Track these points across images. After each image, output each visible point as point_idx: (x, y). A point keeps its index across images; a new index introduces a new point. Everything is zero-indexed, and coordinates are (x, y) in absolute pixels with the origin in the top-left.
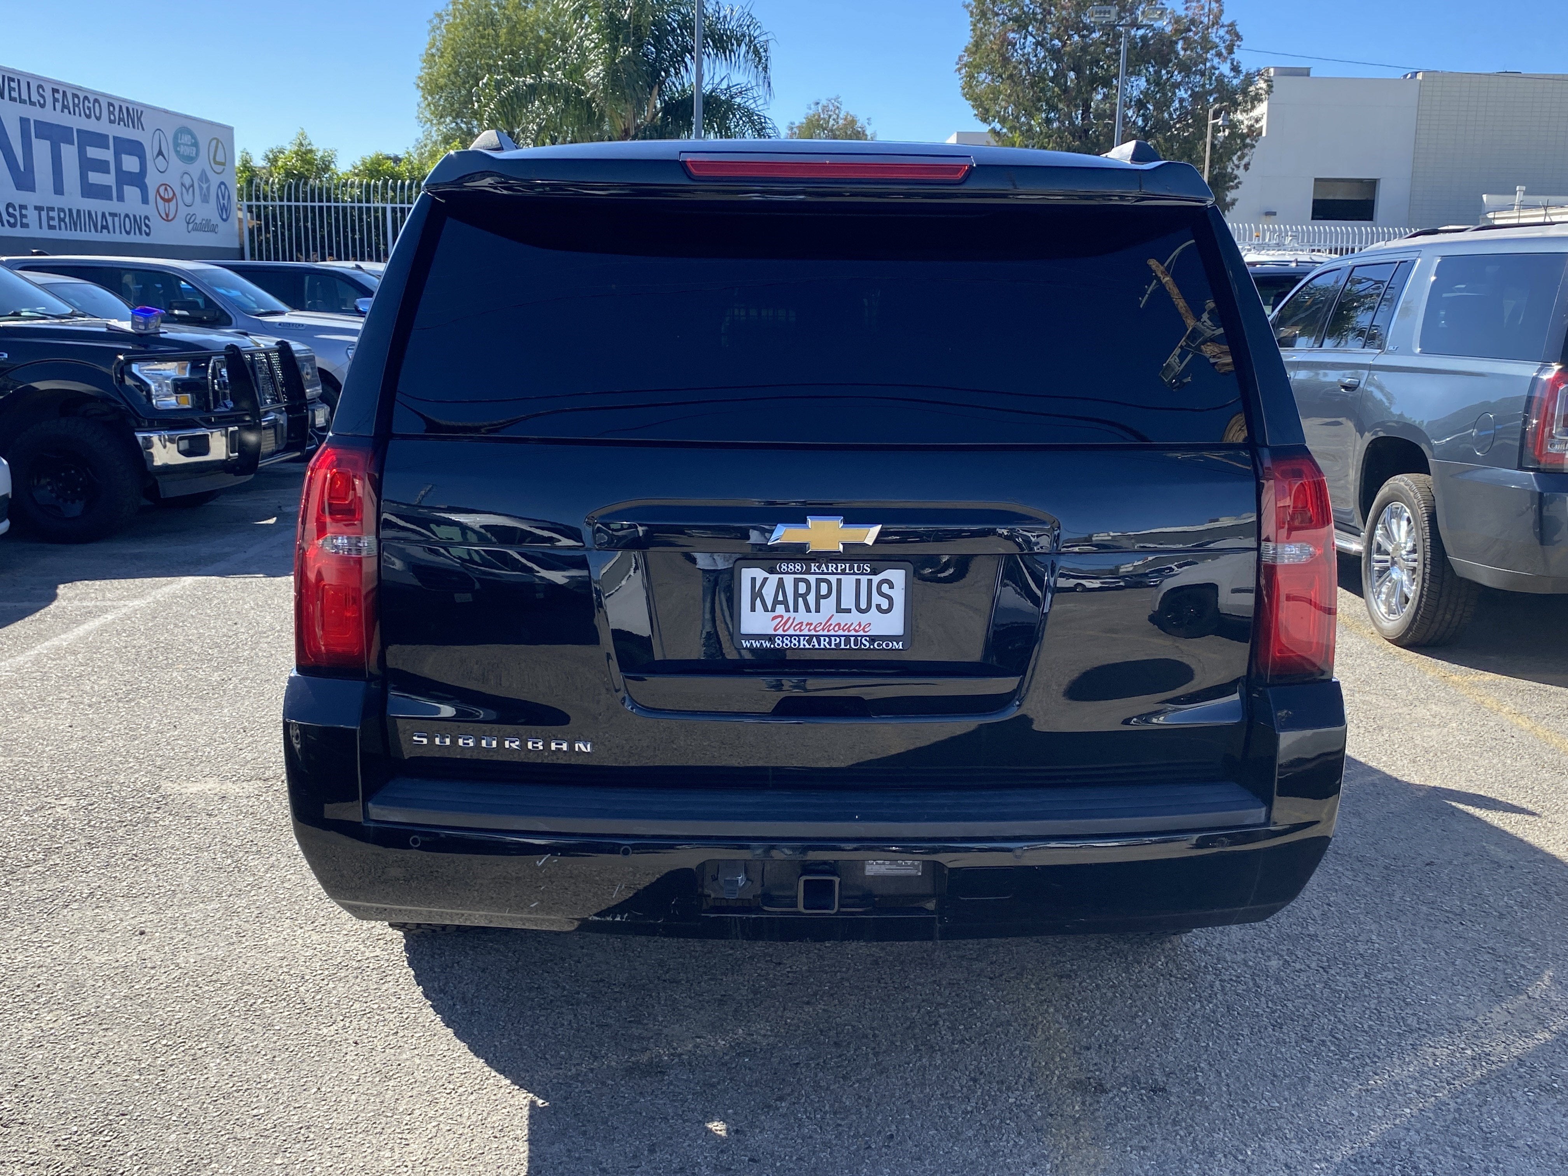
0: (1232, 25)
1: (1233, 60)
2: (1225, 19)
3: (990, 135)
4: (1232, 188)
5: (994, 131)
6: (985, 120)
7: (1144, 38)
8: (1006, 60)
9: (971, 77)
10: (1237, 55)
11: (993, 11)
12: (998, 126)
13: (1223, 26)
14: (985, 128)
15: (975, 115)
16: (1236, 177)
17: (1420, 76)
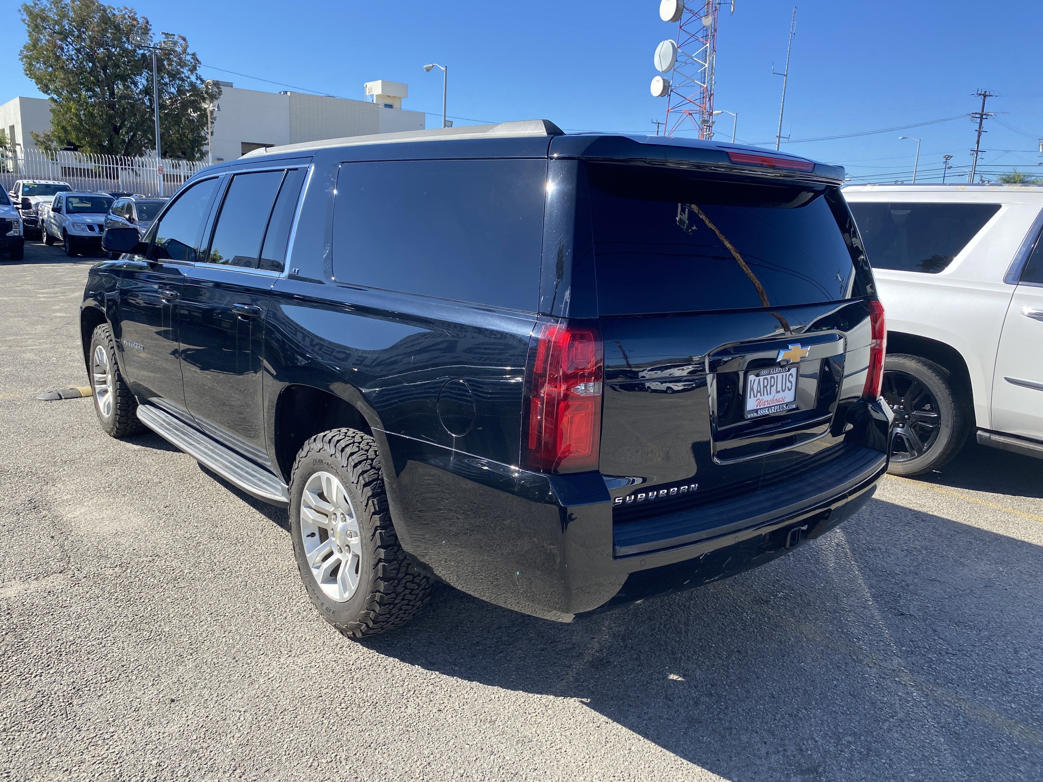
0: (194, 54)
1: (197, 74)
2: (189, 51)
3: (50, 101)
4: (205, 144)
5: (52, 99)
6: (46, 92)
7: (144, 55)
8: (58, 58)
9: (31, 64)
10: (199, 71)
11: (43, 26)
12: (55, 97)
13: (188, 54)
14: (46, 97)
15: (38, 88)
16: (206, 139)
17: (289, 94)
